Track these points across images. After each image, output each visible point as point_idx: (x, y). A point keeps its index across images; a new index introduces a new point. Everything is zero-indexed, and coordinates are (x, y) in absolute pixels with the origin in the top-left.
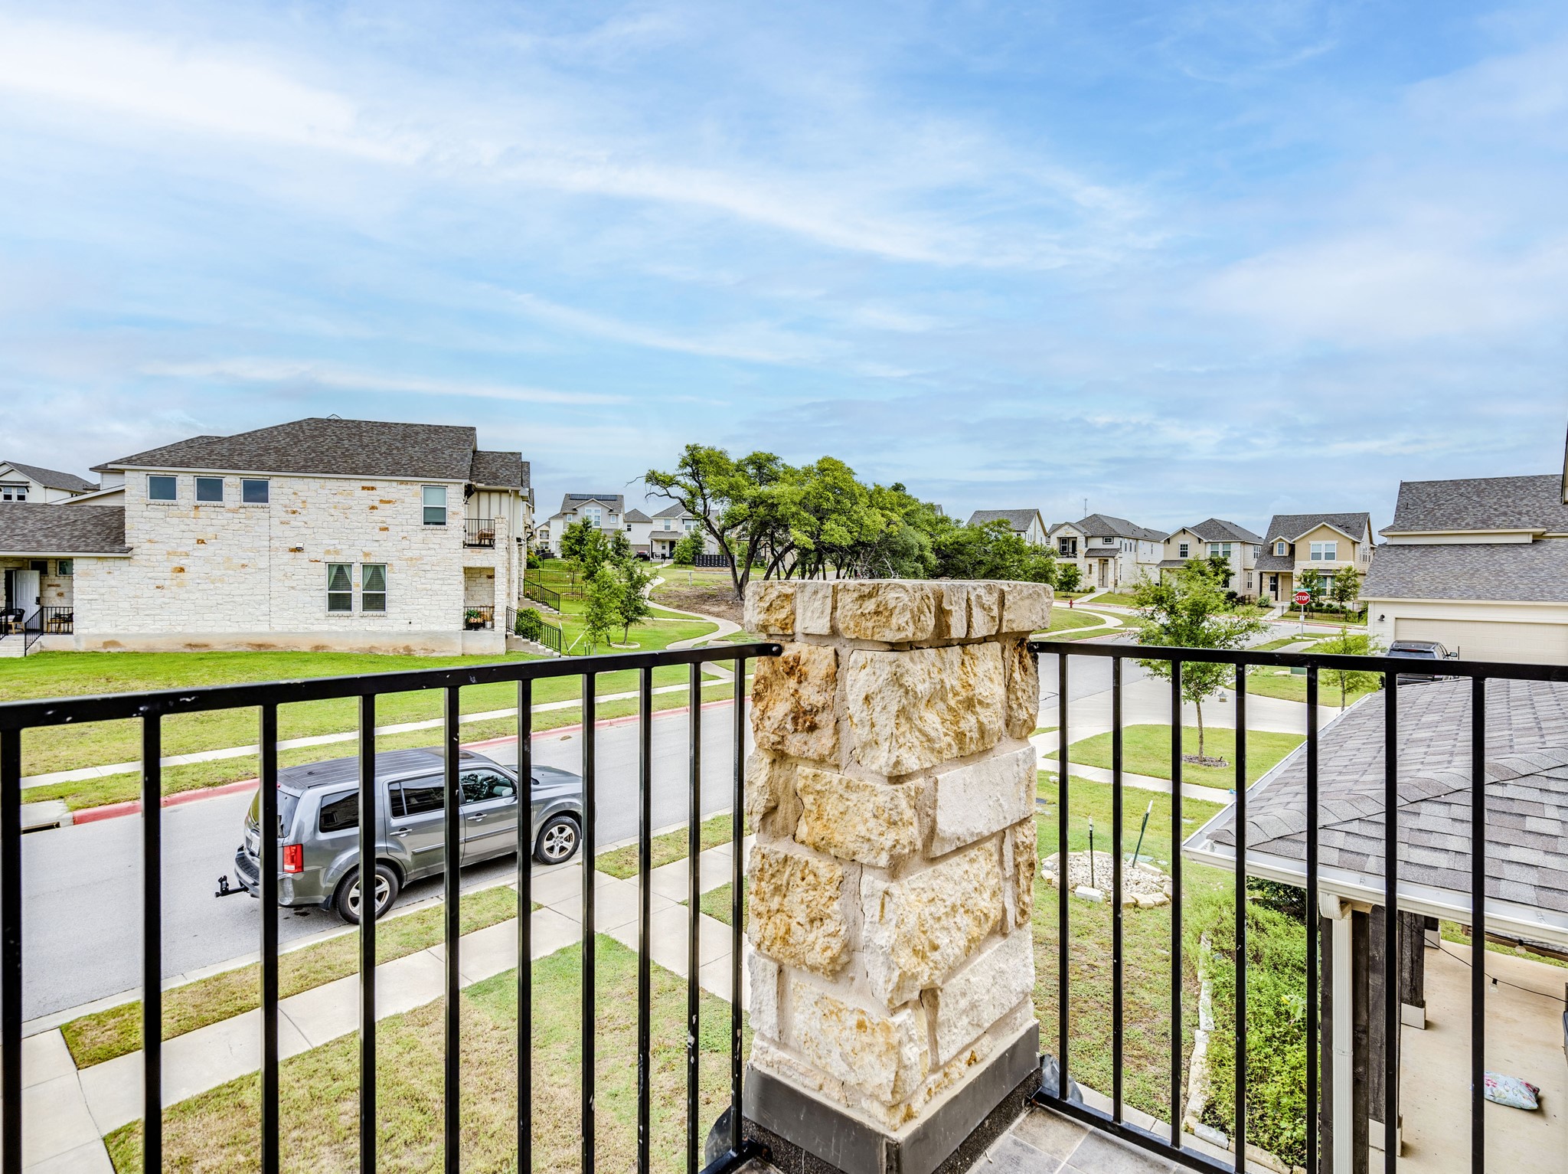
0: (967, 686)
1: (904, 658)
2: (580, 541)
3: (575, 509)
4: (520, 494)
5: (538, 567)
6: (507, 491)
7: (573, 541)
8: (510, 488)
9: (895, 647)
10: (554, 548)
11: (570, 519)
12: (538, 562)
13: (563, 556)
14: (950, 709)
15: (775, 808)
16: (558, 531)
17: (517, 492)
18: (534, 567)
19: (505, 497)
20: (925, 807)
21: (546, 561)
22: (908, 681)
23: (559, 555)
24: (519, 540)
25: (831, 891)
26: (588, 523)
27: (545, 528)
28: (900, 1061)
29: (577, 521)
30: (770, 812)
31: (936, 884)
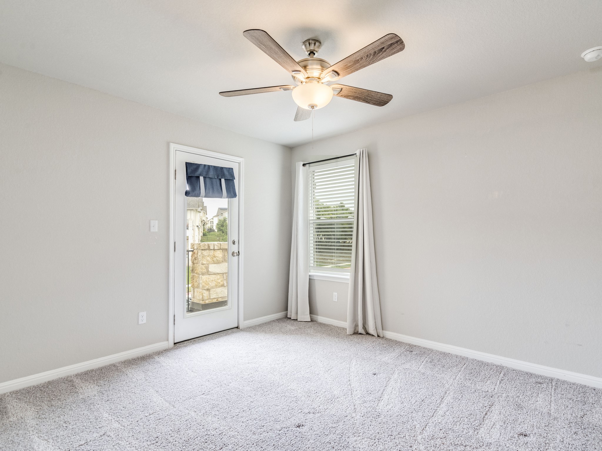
0: (214, 255)
1: (203, 251)
2: (222, 226)
3: (222, 213)
4: (198, 210)
5: (207, 235)
6: (193, 210)
7: (220, 226)
8: (194, 209)
9: (202, 250)
10: (215, 228)
11: (220, 217)
12: (207, 234)
13: (218, 231)
14: (211, 257)
15: (193, 270)
16: (216, 221)
17: (197, 210)
18: (205, 235)
19: (192, 211)
20: (207, 268)
21: (210, 233)
22: (203, 254)
23: (216, 231)
24: (197, 226)
25: (197, 278)
26: (225, 219)
27: (212, 220)
28: (203, 295)
29: (222, 218)
30: (192, 270)
31: (210, 277)
